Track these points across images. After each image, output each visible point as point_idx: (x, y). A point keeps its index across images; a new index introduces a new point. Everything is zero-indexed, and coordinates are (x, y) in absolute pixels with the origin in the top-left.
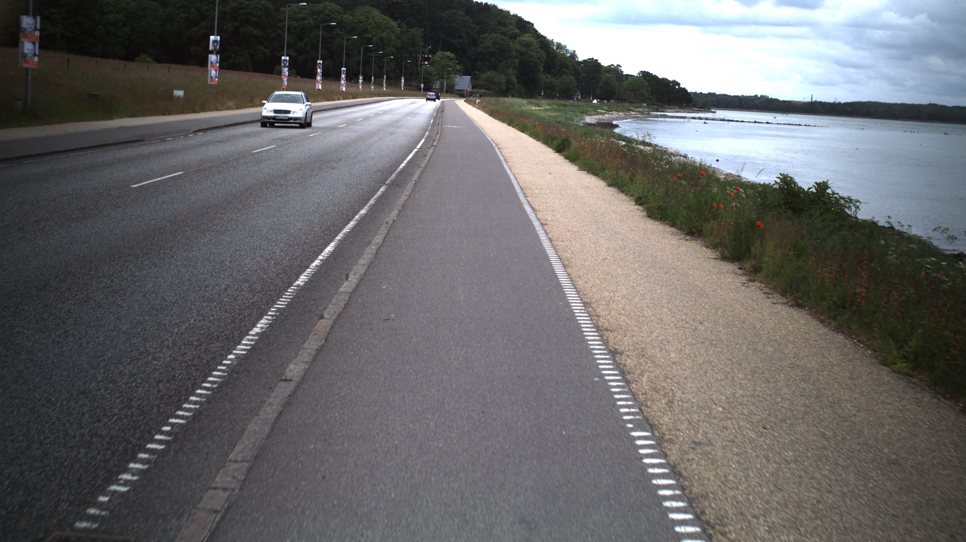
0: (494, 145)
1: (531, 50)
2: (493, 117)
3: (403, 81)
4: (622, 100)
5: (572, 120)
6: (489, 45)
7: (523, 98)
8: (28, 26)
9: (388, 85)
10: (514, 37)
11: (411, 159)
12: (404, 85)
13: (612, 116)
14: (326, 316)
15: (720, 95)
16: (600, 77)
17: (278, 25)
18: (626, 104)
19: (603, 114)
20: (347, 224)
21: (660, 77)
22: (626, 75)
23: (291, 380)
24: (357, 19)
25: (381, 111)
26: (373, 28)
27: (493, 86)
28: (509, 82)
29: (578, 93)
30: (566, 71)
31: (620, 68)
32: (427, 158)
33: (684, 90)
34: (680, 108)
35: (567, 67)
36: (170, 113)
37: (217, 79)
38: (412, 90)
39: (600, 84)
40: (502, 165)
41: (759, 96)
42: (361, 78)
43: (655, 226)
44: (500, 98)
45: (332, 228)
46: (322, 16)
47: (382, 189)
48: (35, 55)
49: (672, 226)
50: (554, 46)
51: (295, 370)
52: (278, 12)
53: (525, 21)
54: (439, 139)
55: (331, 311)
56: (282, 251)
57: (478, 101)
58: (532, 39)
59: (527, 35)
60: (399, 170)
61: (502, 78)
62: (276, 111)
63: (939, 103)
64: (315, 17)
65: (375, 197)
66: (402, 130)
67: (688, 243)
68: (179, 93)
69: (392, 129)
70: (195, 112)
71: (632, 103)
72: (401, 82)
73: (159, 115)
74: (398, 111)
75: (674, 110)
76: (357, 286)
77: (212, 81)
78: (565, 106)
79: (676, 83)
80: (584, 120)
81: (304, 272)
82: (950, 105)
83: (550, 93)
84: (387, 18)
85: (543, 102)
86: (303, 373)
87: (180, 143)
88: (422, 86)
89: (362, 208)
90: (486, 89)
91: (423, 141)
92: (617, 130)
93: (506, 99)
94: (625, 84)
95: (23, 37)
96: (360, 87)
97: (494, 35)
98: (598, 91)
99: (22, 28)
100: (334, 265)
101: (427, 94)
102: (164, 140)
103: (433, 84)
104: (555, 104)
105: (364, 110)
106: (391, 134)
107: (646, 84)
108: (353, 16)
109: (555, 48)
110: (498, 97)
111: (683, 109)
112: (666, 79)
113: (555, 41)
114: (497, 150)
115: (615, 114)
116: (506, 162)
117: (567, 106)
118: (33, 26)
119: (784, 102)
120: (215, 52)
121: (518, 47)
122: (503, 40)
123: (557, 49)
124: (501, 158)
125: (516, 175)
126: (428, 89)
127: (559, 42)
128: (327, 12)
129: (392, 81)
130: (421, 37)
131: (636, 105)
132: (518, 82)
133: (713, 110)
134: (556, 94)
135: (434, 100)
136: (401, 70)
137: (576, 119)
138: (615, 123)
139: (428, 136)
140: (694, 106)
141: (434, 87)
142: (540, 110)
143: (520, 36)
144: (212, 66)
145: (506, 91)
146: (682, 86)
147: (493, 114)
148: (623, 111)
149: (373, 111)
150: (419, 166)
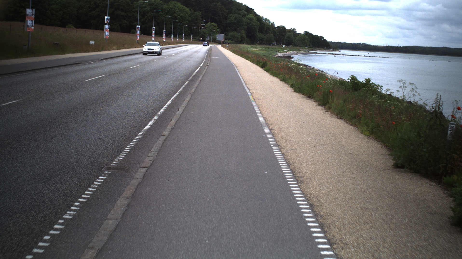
0: (234, 65)
1: (252, 22)
2: (234, 53)
3: (192, 36)
4: (296, 45)
5: (271, 54)
6: (233, 19)
7: (249, 44)
8: (29, 13)
9: (185, 38)
10: (244, 15)
11: (198, 71)
12: (193, 39)
13: (291, 53)
14: (173, 120)
15: (343, 43)
16: (285, 35)
17: (133, 10)
18: (298, 47)
19: (286, 52)
20: (175, 94)
21: (314, 34)
22: (298, 33)
23: (165, 135)
24: (170, 7)
25: (183, 50)
26: (177, 11)
27: (234, 39)
28: (242, 37)
29: (275, 42)
30: (269, 31)
31: (295, 30)
32: (205, 70)
33: (326, 41)
34: (323, 49)
35: (270, 30)
36: (89, 52)
37: (108, 36)
38: (196, 41)
39: (286, 38)
40: (237, 73)
41: (362, 43)
42: (172, 35)
43: (296, 95)
44: (238, 45)
45: (169, 95)
46: (153, 6)
47: (187, 82)
48: (32, 26)
49: (303, 95)
50: (263, 20)
51: (166, 133)
52: (133, 4)
53: (250, 8)
54: (210, 63)
55: (174, 120)
56: (152, 102)
57: (227, 46)
58: (253, 16)
59: (250, 15)
60: (193, 75)
61: (239, 35)
62: (148, 49)
63: (448, 47)
64: (150, 6)
65: (184, 85)
66: (193, 59)
67: (307, 100)
68: (92, 43)
69: (188, 59)
70: (99, 51)
71: (301, 47)
72: (191, 37)
73: (84, 52)
74: (190, 51)
75: (321, 50)
76: (182, 112)
77: (106, 37)
78: (268, 48)
79: (322, 37)
80: (277, 55)
81: (162, 109)
82: (453, 48)
83: (262, 42)
84: (184, 7)
85: (258, 46)
86: (168, 134)
87: (97, 64)
88: (201, 39)
89: (180, 89)
90: (231, 40)
91: (203, 64)
92: (293, 60)
93: (241, 45)
94: (297, 38)
95: (27, 18)
96: (172, 39)
97: (235, 15)
98: (285, 41)
99: (27, 14)
100: (172, 107)
101: (203, 43)
102: (90, 63)
103: (206, 38)
104: (264, 47)
105: (175, 50)
106: (188, 60)
107: (307, 37)
108: (168, 6)
109: (264, 21)
110: (237, 44)
111: (325, 49)
112: (317, 35)
113: (264, 17)
114: (235, 67)
115: (292, 52)
116: (239, 72)
117: (270, 48)
118: (31, 13)
119: (374, 46)
120: (107, 24)
121: (246, 20)
122: (239, 17)
123: (265, 21)
124: (237, 70)
125: (243, 77)
126: (203, 40)
127: (266, 18)
128: (156, 4)
129: (187, 37)
130: (200, 15)
131: (303, 48)
132: (247, 37)
133: (339, 50)
134: (264, 42)
135: (207, 46)
136: (191, 31)
137: (273, 54)
138: (291, 56)
139: (205, 62)
140: (330, 48)
141: (206, 39)
142: (257, 50)
143: (247, 15)
144: (106, 30)
145: (241, 42)
146: (325, 39)
147: (234, 52)
148: (296, 51)
149: (179, 51)
150: (202, 74)
